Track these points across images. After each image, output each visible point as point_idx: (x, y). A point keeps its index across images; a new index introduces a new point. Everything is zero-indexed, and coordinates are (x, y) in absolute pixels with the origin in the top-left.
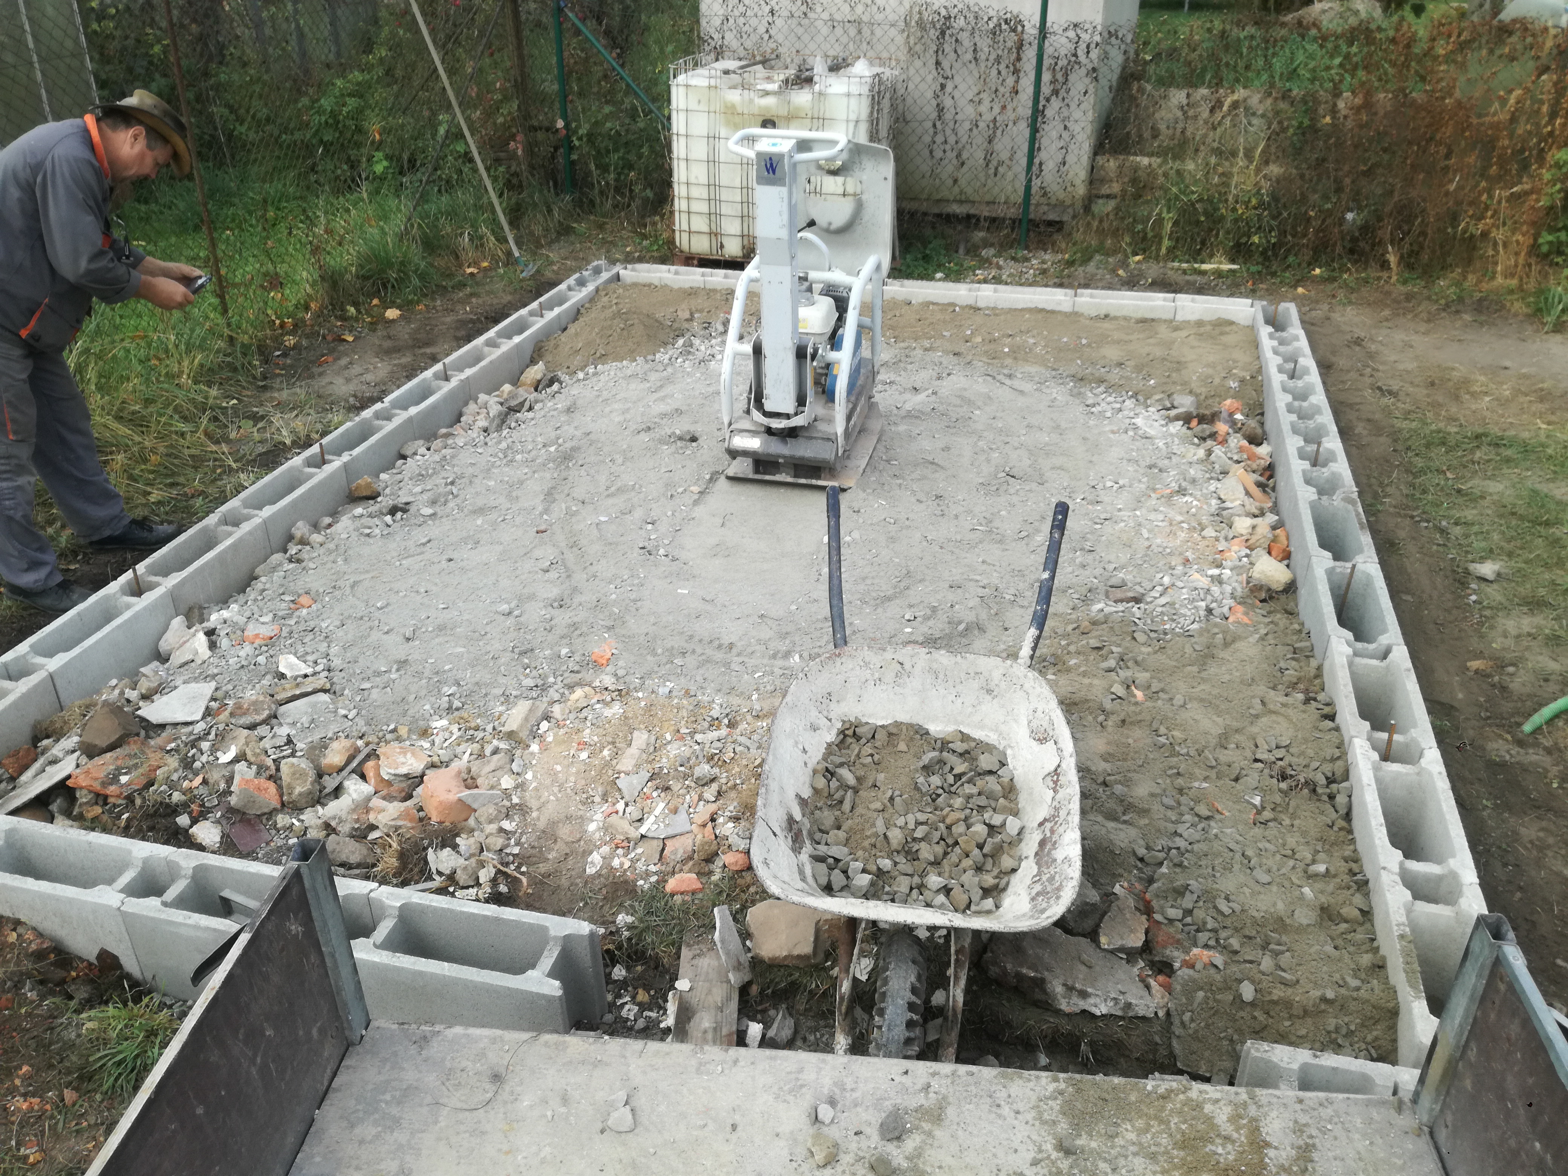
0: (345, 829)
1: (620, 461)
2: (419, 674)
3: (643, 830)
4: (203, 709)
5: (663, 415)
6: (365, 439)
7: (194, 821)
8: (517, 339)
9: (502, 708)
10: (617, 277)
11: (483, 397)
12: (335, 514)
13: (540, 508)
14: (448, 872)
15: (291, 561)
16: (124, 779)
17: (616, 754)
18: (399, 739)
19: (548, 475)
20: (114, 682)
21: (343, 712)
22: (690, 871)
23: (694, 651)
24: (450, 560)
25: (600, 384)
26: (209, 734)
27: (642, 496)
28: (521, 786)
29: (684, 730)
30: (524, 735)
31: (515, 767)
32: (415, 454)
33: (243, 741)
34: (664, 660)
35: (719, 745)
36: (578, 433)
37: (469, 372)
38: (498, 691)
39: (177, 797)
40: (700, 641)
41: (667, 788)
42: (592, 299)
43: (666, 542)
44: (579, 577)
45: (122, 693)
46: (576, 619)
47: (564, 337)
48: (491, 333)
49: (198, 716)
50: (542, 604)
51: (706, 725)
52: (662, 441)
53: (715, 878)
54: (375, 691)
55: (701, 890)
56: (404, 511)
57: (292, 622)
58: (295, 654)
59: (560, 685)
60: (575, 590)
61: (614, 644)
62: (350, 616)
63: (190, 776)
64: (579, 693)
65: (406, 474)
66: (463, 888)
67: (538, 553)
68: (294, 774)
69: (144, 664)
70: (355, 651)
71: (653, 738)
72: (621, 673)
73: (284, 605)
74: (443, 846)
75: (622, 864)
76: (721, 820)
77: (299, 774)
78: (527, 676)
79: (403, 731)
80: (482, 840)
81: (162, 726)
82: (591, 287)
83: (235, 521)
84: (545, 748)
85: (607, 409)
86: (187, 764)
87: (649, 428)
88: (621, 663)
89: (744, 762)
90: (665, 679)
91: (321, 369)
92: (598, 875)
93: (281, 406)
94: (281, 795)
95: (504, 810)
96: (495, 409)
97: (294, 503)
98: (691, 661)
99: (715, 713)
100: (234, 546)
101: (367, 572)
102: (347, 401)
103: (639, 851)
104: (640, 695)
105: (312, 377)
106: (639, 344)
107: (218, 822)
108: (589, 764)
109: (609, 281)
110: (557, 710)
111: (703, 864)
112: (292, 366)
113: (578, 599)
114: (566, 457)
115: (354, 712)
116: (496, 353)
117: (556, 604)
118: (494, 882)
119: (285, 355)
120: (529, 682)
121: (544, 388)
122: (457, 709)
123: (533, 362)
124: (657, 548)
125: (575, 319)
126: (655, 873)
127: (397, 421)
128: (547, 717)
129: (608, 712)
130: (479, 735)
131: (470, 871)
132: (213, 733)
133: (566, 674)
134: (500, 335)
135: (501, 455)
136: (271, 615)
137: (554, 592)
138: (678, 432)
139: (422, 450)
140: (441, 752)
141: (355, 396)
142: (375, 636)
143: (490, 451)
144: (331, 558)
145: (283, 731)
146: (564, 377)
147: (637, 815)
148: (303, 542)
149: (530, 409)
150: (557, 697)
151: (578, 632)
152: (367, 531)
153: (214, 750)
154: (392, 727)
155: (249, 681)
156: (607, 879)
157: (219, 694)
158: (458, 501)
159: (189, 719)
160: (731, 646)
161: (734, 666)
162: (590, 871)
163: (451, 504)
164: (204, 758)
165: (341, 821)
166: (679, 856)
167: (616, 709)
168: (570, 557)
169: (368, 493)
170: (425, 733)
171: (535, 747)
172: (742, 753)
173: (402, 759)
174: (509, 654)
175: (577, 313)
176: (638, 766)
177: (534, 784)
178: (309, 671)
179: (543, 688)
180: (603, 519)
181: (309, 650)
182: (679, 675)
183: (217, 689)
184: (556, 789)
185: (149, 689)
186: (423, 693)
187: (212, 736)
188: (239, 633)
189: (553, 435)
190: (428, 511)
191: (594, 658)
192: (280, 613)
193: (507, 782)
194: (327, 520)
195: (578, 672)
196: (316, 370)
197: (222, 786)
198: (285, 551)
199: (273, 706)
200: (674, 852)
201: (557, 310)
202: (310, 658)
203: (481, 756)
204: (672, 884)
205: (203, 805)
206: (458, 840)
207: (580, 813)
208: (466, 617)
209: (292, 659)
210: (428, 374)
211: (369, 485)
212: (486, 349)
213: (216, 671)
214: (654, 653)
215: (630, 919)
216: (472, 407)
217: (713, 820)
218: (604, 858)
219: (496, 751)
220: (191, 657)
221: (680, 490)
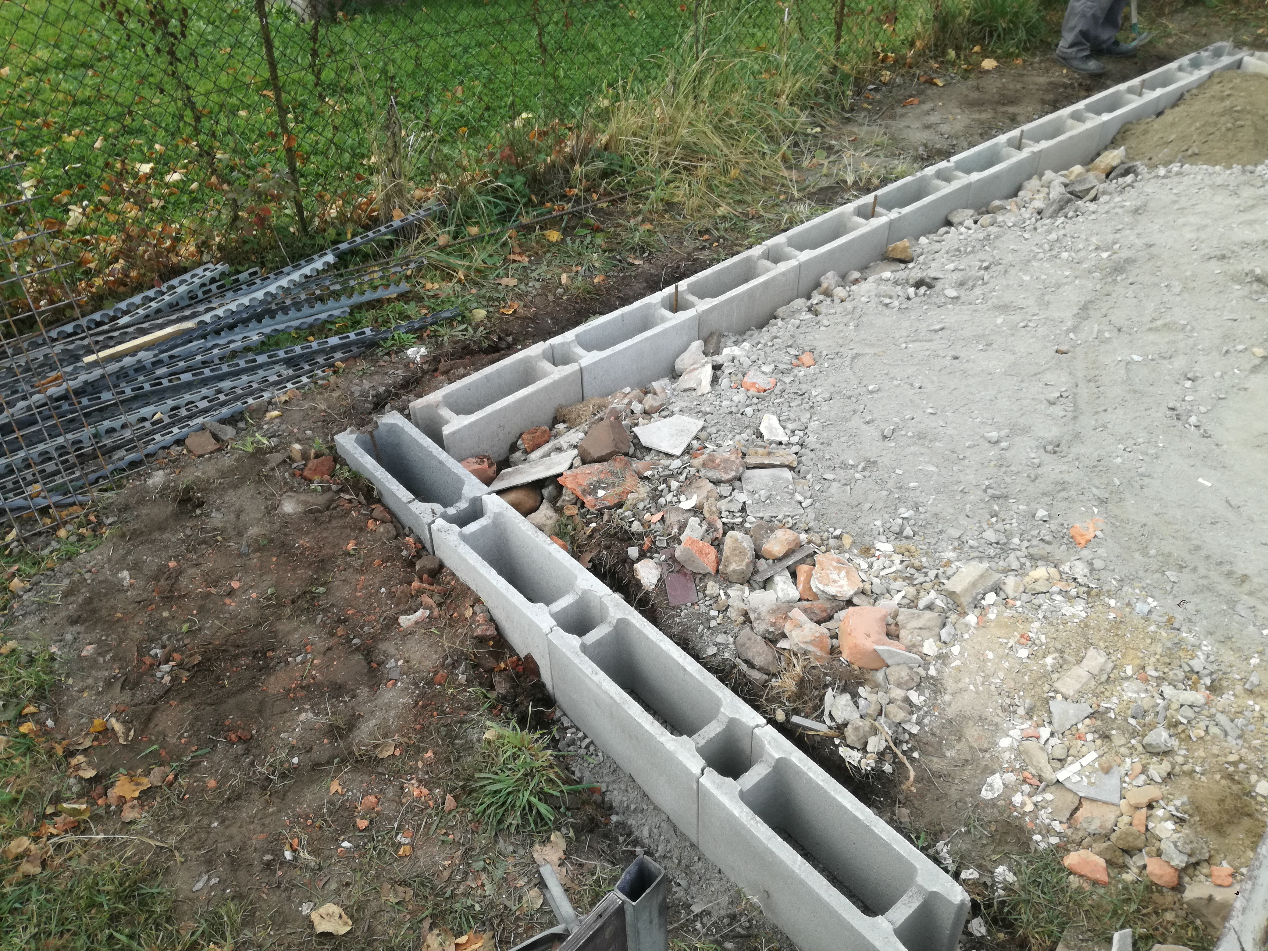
0: (760, 627)
1: (1177, 290)
2: (881, 483)
3: (1061, 776)
4: (685, 446)
5: (1245, 245)
6: (918, 198)
7: (642, 555)
8: (1106, 117)
9: (951, 555)
10: (1239, 64)
11: (1049, 174)
12: (864, 268)
13: (1069, 324)
14: (840, 721)
15: (810, 310)
16: (601, 493)
17: (1060, 667)
18: (840, 549)
19: (1090, 285)
20: (627, 390)
21: (799, 497)
22: (1099, 854)
23: (1195, 569)
24: (956, 358)
25: (1181, 187)
26: (681, 473)
27: (1191, 341)
28: (943, 658)
29: (1151, 672)
30: (965, 600)
31: (944, 633)
32: (961, 224)
33: (705, 494)
34: (1156, 567)
35: (1190, 713)
36: (1139, 243)
37: (1044, 144)
38: (954, 533)
39: (636, 527)
40: (1208, 557)
41: (1106, 737)
42: (1201, 85)
43: (1203, 409)
44: (1087, 421)
45: (630, 403)
46: (1067, 477)
47: (1157, 124)
48: (1081, 105)
49: (678, 452)
50: (1034, 443)
51: (1181, 675)
52: (1236, 279)
53: (1129, 877)
54: (835, 485)
55: (1105, 885)
56: (930, 286)
57: (788, 380)
58: (779, 416)
59: (1024, 552)
60: (1077, 436)
61: (1101, 525)
62: (839, 392)
63: (653, 510)
64: (1041, 572)
65: (945, 246)
66: (848, 746)
67: (1049, 377)
68: (734, 550)
69: (657, 379)
70: (832, 432)
71: (1111, 665)
72: (1098, 564)
73: (787, 358)
74: (844, 690)
75: (1023, 804)
76: (1160, 812)
77: (739, 551)
78: (991, 525)
79: (847, 541)
80: (884, 702)
81: (649, 450)
82: (1205, 71)
83: (775, 257)
84: (982, 624)
85: (1181, 221)
86: (655, 496)
87: (1223, 257)
88: (1102, 551)
89: (1215, 750)
90: (1148, 592)
91: (904, 111)
92: (992, 803)
93: (856, 143)
94: (718, 562)
95: (917, 679)
96: (1057, 191)
97: (831, 252)
98: (1187, 580)
99: (1197, 664)
100: (766, 284)
101: (872, 345)
102: (916, 149)
103: (1049, 796)
104: (1112, 602)
105: (893, 117)
106: (1241, 150)
107: (660, 564)
108: (1025, 666)
109: (1228, 68)
110: (1010, 583)
111: (1118, 853)
112: (880, 102)
113: (1077, 449)
114: (1118, 269)
115: (809, 501)
116: (1080, 128)
117: (1049, 448)
118: (881, 755)
119: (876, 90)
120: (990, 535)
121: (1116, 178)
122: (907, 538)
123: (1114, 143)
124: (1189, 413)
125: (1175, 105)
126: (1059, 834)
127: (955, 185)
128: (997, 589)
129: (1067, 610)
130: (920, 578)
131: (861, 734)
132: (684, 475)
133: (1035, 542)
134: (1089, 108)
135: (1046, 247)
136: (772, 366)
137: (1052, 432)
138: (1258, 271)
139: (969, 222)
140: (876, 581)
141: (925, 145)
142: (856, 421)
143: (1038, 239)
144: (846, 320)
145: (741, 497)
146: (1142, 169)
147: (1059, 753)
148: (828, 294)
149: (1095, 199)
150: (1015, 565)
151: (1064, 494)
152: (887, 301)
153: (680, 491)
154: (838, 532)
155: (732, 430)
156: (1001, 813)
157: (703, 435)
158: (986, 289)
159: (671, 452)
160: (1244, 578)
161: (1239, 608)
162: (986, 794)
163: (978, 291)
164: (669, 497)
165: (758, 618)
166: (1094, 827)
167: (1078, 610)
168: (1084, 392)
169: (902, 257)
170: (867, 551)
171: (972, 619)
172: (1215, 737)
173: (834, 576)
174: (980, 492)
175: (1179, 99)
176: (1081, 693)
177: (957, 663)
178: (785, 439)
179: (1004, 548)
180: (1136, 358)
181: (792, 416)
182: (1166, 593)
183: (703, 428)
184: (979, 680)
185: (651, 407)
186: (880, 505)
187: (682, 478)
188: (740, 375)
189: (1110, 238)
190: (951, 293)
191: (1072, 532)
192: (782, 367)
193: (930, 647)
194: (856, 275)
195: (1048, 543)
196: (899, 111)
197: (675, 530)
198: (809, 298)
199: (741, 469)
200: (1089, 821)
201: (1159, 92)
202: (790, 426)
203: (912, 604)
204: (1072, 859)
205: (653, 542)
206: (861, 690)
207: (997, 719)
208: (950, 431)
209: (774, 420)
210: (1002, 138)
211: (905, 249)
212: (1070, 122)
213: (708, 410)
214: (1144, 552)
215: (1011, 877)
216: (1034, 183)
217: (1150, 806)
218: (1006, 786)
219: (930, 607)
220: (694, 386)
221: (1240, 347)
